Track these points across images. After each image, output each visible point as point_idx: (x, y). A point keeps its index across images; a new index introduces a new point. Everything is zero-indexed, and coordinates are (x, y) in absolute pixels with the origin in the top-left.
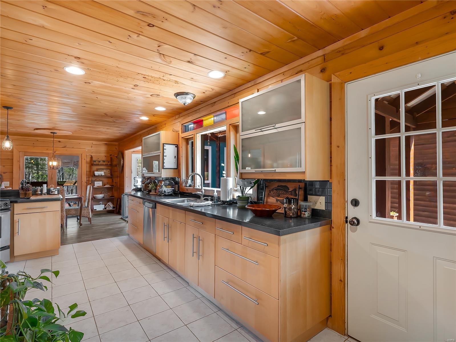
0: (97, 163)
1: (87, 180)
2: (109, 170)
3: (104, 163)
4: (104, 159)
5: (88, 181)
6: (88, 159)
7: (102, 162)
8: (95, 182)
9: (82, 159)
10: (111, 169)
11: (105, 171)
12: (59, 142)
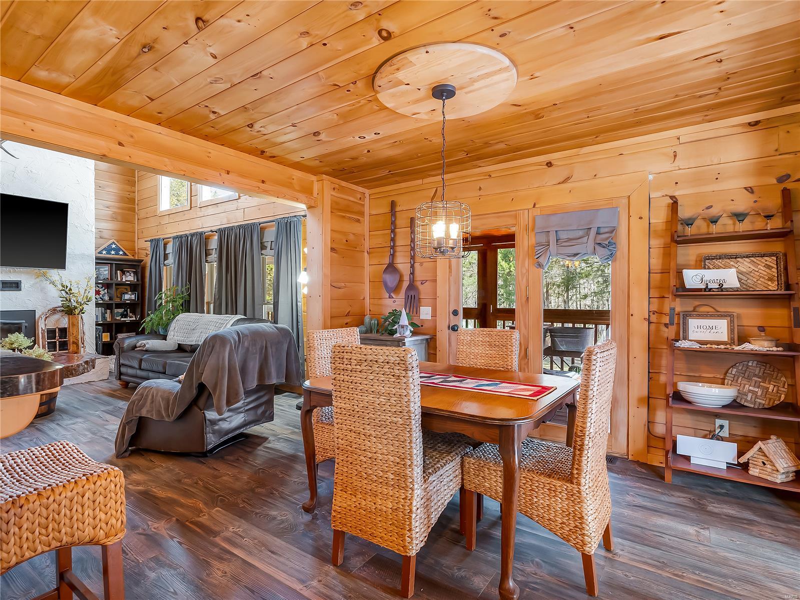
0: (700, 228)
1: (654, 307)
2: (772, 261)
3: (744, 227)
4: (743, 203)
5: (660, 313)
6: (660, 217)
7: (729, 222)
8: (693, 323)
9: (629, 216)
10: (785, 255)
11: (745, 265)
12: (549, 164)
